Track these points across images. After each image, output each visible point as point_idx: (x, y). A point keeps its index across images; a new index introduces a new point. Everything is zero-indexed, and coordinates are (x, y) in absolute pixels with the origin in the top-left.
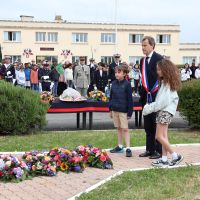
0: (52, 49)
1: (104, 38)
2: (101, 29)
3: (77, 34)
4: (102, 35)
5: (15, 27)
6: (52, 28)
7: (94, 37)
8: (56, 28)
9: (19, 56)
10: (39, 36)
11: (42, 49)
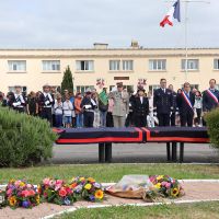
0: (127, 78)
2: (181, 55)
4: (183, 61)
5: (87, 56)
6: (127, 56)
8: (131, 56)
11: (116, 78)
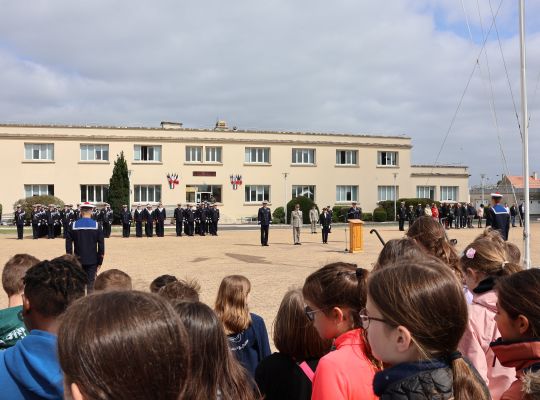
0: (213, 174)
1: (297, 156)
2: (291, 143)
3: (254, 150)
4: (294, 151)
5: (152, 138)
7: (281, 155)
8: (219, 141)
9: (158, 187)
10: (192, 153)
11: (196, 174)
